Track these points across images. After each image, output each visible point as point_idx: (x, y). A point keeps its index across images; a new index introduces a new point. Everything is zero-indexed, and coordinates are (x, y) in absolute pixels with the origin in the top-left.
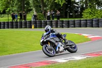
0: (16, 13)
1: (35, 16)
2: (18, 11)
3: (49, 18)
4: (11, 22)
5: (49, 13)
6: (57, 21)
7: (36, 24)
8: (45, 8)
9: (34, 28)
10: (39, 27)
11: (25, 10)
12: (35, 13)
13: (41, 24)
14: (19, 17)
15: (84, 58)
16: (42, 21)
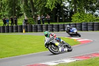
0: (7, 18)
2: (9, 16)
3: (39, 22)
4: (2, 27)
6: (47, 25)
7: (27, 28)
8: (35, 13)
9: (25, 32)
10: (30, 31)
11: (16, 15)
12: (26, 18)
13: (32, 28)
14: (10, 22)
16: (33, 25)
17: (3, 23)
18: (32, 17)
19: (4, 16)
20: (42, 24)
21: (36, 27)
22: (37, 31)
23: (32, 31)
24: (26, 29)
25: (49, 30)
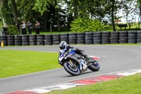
1: (5, 29)
5: (24, 24)
6: (36, 36)
7: (7, 40)
9: (4, 45)
12: (5, 25)
13: (14, 40)
15: (73, 86)
16: (15, 36)
18: (14, 24)
20: (28, 34)
21: (20, 38)
22: (21, 45)
23: (14, 45)
24: (5, 41)
25: (38, 43)
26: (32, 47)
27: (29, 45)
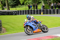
0: (31, 5)
1: (43, 6)
2: (32, 3)
4: (28, 10)
6: (58, 10)
7: (44, 11)
8: (50, 1)
9: (43, 14)
10: (46, 14)
11: (37, 2)
13: (47, 11)
14: (33, 7)
16: (48, 10)
17: (28, 8)
18: (47, 4)
19: (29, 4)
20: (54, 9)
21: (50, 11)
22: (51, 14)
23: (47, 14)
25: (59, 13)
26: (56, 15)
27: (54, 14)
